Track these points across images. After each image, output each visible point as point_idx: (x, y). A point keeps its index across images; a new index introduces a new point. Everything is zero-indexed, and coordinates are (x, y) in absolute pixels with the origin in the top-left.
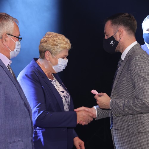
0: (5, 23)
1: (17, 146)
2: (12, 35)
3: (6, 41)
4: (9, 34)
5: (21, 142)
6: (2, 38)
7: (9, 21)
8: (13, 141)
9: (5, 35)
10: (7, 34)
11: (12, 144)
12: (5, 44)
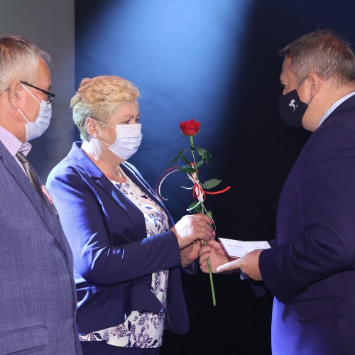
0: (19, 56)
1: (32, 338)
2: (33, 86)
3: (17, 97)
4: (26, 83)
5: (44, 330)
6: (8, 90)
7: (28, 53)
8: (22, 327)
9: (17, 84)
10: (22, 82)
11: (19, 334)
12: (15, 105)
